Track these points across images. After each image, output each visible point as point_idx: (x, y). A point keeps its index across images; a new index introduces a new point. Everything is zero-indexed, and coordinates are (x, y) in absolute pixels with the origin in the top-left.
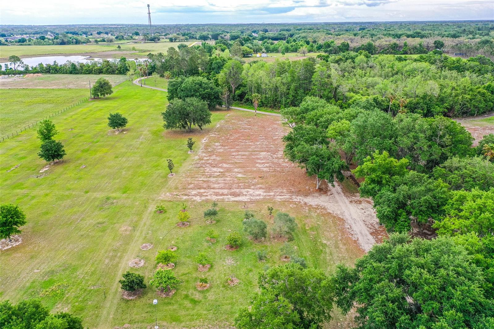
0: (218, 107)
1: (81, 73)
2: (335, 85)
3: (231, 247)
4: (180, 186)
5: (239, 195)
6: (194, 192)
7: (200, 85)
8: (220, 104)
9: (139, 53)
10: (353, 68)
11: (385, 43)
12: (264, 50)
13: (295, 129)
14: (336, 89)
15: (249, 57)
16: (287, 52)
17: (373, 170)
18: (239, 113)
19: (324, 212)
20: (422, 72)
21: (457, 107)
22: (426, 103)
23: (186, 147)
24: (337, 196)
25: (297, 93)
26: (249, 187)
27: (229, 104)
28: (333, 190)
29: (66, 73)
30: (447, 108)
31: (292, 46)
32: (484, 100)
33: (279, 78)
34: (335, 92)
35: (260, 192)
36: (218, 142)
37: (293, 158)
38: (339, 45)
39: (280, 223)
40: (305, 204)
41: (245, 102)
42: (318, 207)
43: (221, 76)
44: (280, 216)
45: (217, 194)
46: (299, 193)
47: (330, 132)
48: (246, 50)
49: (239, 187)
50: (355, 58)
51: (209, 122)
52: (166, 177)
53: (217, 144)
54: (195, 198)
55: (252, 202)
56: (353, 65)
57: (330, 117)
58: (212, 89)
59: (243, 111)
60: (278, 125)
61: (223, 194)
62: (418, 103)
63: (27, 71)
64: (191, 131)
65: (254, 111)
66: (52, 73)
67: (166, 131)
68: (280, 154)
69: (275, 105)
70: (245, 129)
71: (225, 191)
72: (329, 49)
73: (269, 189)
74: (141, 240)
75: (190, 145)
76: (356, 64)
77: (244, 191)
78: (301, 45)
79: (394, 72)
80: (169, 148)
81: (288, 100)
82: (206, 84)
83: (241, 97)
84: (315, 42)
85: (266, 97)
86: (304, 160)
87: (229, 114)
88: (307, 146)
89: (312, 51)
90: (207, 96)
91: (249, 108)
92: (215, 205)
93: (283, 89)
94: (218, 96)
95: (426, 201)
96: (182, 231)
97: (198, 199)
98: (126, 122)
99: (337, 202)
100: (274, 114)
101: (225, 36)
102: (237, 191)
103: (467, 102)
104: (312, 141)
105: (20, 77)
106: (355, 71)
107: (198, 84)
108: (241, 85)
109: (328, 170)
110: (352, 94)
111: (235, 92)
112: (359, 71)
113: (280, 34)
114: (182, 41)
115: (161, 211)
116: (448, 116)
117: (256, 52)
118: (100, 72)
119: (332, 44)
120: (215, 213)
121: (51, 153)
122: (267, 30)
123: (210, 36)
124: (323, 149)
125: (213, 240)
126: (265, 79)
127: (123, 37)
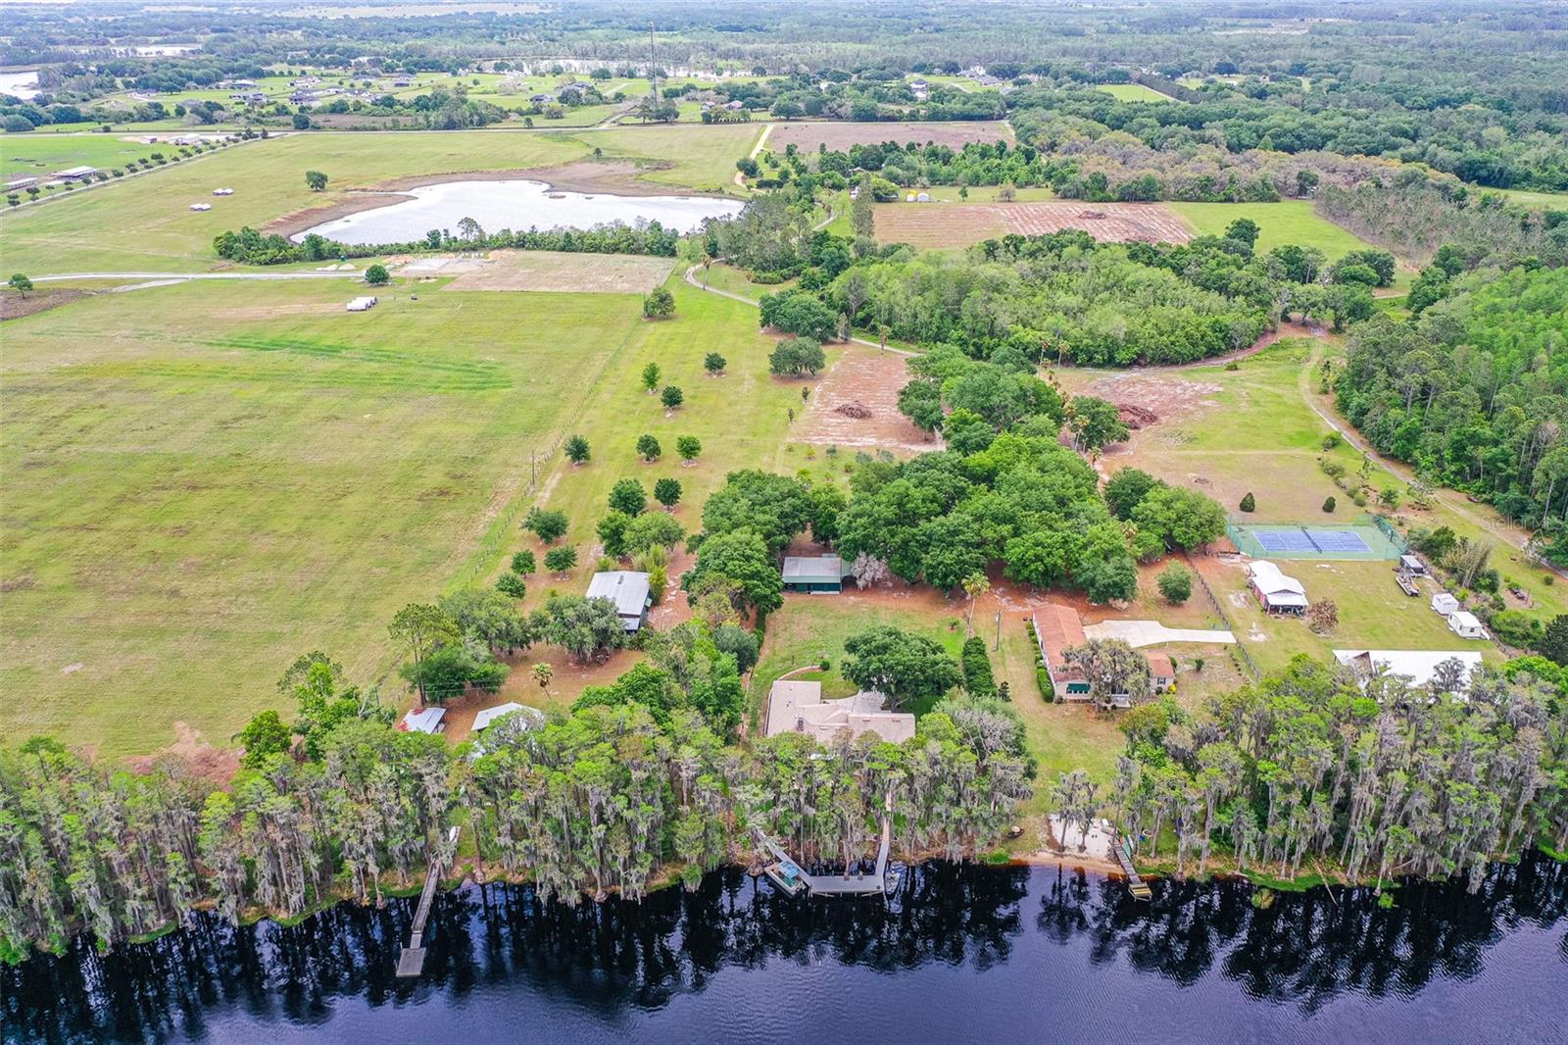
0: (832, 338)
1: (582, 251)
3: (846, 472)
4: (801, 432)
5: (853, 441)
6: (814, 438)
8: (836, 335)
9: (650, 176)
11: (1189, 174)
12: (925, 180)
13: (912, 383)
14: (996, 319)
15: (890, 201)
16: (975, 185)
17: (955, 420)
18: (860, 349)
20: (1148, 287)
21: (1150, 353)
22: (1108, 346)
23: (801, 396)
24: (935, 443)
25: (942, 322)
26: (862, 436)
27: (848, 334)
28: (934, 439)
29: (555, 250)
30: (1137, 353)
31: (988, 170)
32: (1193, 344)
33: (920, 298)
35: (872, 440)
36: (833, 390)
37: (903, 411)
38: (1087, 178)
39: (883, 457)
40: (909, 450)
41: (869, 330)
43: (838, 286)
44: (882, 452)
45: (834, 440)
46: (907, 441)
48: (885, 187)
49: (853, 436)
51: (822, 367)
52: (786, 424)
53: (832, 394)
54: (815, 442)
55: (864, 446)
56: (1056, 262)
58: (824, 315)
59: (865, 346)
61: (839, 440)
62: (1099, 346)
63: (481, 245)
64: (801, 377)
65: (881, 346)
66: (528, 249)
67: (770, 375)
68: (894, 407)
69: (912, 338)
71: (841, 438)
72: (1064, 186)
73: (879, 437)
74: (781, 464)
75: (805, 395)
76: (1061, 262)
77: (858, 439)
78: (1011, 168)
79: (1108, 285)
80: (780, 396)
81: (930, 333)
83: (865, 321)
84: (1052, 146)
85: (900, 326)
86: (911, 413)
87: (847, 350)
88: (916, 401)
89: (1032, 184)
90: (818, 325)
91: (873, 341)
92: (834, 446)
93: (924, 316)
94: (833, 325)
96: (810, 463)
97: (818, 443)
98: (725, 364)
99: (937, 449)
101: (840, 106)
103: (1166, 346)
104: (922, 395)
107: (805, 307)
108: (865, 303)
109: (930, 421)
110: (1019, 327)
111: (855, 313)
113: (980, 105)
114: (734, 122)
115: (790, 450)
116: (1139, 364)
117: (909, 183)
118: (614, 249)
119: (1071, 176)
120: (834, 451)
121: (673, 399)
122: (956, 64)
123: (801, 106)
124: (929, 404)
125: (833, 467)
126: (900, 298)
127: (579, 96)
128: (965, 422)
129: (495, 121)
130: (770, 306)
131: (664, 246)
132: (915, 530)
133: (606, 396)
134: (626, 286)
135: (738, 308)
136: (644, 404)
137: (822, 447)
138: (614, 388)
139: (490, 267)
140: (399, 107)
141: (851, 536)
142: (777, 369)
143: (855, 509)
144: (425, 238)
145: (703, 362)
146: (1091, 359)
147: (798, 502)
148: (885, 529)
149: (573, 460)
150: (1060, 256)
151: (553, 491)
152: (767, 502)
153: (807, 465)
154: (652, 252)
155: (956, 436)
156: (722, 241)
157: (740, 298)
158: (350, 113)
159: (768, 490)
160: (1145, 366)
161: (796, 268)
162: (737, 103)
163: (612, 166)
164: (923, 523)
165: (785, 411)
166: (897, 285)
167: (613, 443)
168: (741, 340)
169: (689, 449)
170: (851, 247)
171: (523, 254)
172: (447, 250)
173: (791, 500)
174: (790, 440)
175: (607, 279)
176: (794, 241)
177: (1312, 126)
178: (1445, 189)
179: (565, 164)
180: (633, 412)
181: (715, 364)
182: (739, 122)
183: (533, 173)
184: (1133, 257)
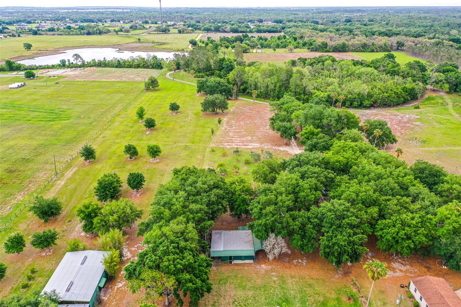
0: (230, 97)
1: (124, 67)
2: (304, 85)
3: (246, 164)
4: (218, 141)
5: (247, 146)
6: (226, 144)
7: (219, 84)
8: (231, 96)
9: (157, 46)
10: (323, 69)
11: (358, 42)
12: (259, 46)
13: (276, 115)
14: (305, 88)
15: (247, 52)
16: (278, 48)
17: (306, 133)
18: (243, 102)
19: (287, 153)
20: (367, 75)
21: (379, 101)
22: (359, 99)
23: (217, 122)
24: (294, 147)
25: (280, 89)
26: (252, 142)
27: (237, 95)
28: (293, 145)
29: (113, 67)
30: (373, 102)
31: (282, 43)
32: (397, 97)
33: (269, 79)
34: (304, 89)
35: (258, 144)
36: (233, 120)
37: (274, 129)
38: (320, 44)
39: (266, 155)
40: (278, 150)
41: (247, 94)
42: (284, 151)
43: (231, 75)
44: (266, 152)
45: (237, 145)
47: (293, 116)
48: (245, 47)
49: (247, 142)
50: (324, 61)
51: (227, 108)
52: (210, 137)
53: (233, 121)
54: (227, 146)
55: (254, 148)
57: (294, 108)
58: (226, 86)
59: (246, 101)
60: (268, 110)
61: (240, 145)
62: (355, 98)
63: (84, 65)
64: (217, 114)
65: (253, 101)
66: (103, 67)
67: (202, 113)
68: (268, 127)
69: (266, 97)
70: (248, 113)
71: (241, 144)
72: (311, 47)
73: (262, 143)
74: (208, 161)
75: (220, 122)
76: (325, 67)
77: (250, 144)
78: (290, 42)
79: (348, 74)
80: (207, 123)
81: (275, 94)
82: (222, 83)
83: (244, 90)
84: (301, 37)
85: (260, 91)
86: (278, 130)
87: (237, 103)
88: (280, 123)
89: (298, 47)
90: (223, 91)
91: (249, 99)
92: (237, 148)
93: (272, 87)
94: (230, 91)
95: (323, 145)
96: (224, 158)
97: (228, 147)
98: (179, 108)
99: (293, 149)
100: (265, 103)
101: (225, 28)
102: (247, 144)
103: (386, 98)
104: (283, 120)
105: (81, 69)
106: (323, 72)
107: (217, 83)
108: (244, 82)
109: (289, 134)
110: (316, 91)
111: (240, 87)
112: (326, 72)
113: (273, 27)
114: (189, 33)
115: (213, 151)
116: (374, 107)
117: (253, 47)
118: (138, 66)
119: (314, 43)
120: (238, 152)
121: (150, 124)
122: (262, 20)
123: (213, 28)
124: (288, 125)
125: (238, 161)
126: (260, 79)
127: (136, 27)
128: (313, 134)
129: (105, 33)
130: (201, 83)
131: (158, 65)
132: (309, 214)
133: (117, 123)
134: (140, 79)
135: (187, 86)
136: (136, 127)
137: (231, 149)
138: (122, 119)
139: (84, 73)
140: (73, 29)
141: (262, 221)
142: (205, 110)
143: (263, 198)
144: (59, 63)
145: (169, 107)
146: (351, 104)
147: (221, 192)
148: (288, 215)
149: (86, 160)
150: (323, 65)
151: (67, 180)
152: (198, 193)
153: (222, 161)
154: (153, 68)
155: (309, 142)
156: (182, 62)
157: (189, 83)
158: (56, 31)
159: (199, 184)
160: (376, 107)
161: (213, 72)
162: (190, 28)
163: (144, 44)
164: (313, 208)
165: (209, 130)
166: (258, 74)
167: (114, 148)
168: (188, 99)
169: (154, 152)
170: (235, 63)
171: (100, 69)
172: (68, 67)
173: (216, 191)
174: (212, 145)
175: (132, 76)
176: (212, 61)
177: (391, 30)
178: (452, 46)
179: (127, 43)
180: (129, 131)
181: (174, 108)
182: (191, 33)
183: (113, 46)
184: (354, 65)
